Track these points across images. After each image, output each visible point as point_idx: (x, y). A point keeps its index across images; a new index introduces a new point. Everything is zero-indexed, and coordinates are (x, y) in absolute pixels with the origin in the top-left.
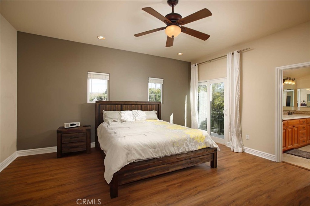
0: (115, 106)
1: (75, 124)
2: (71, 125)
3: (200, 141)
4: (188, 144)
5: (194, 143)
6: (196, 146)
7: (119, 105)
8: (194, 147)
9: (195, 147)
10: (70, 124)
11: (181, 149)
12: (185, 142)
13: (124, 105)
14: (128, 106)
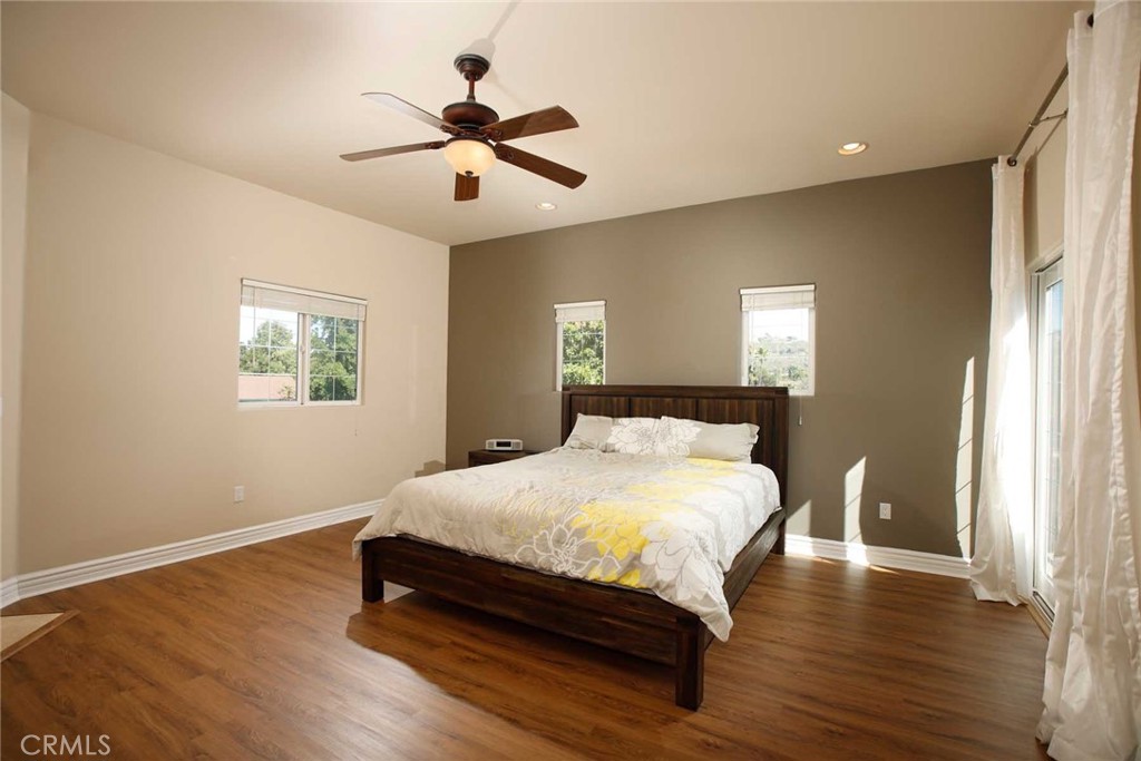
0: (612, 402)
1: (508, 444)
2: (499, 444)
3: (609, 548)
4: (550, 543)
5: (582, 547)
6: (587, 563)
7: (623, 399)
8: (574, 563)
9: (578, 566)
10: (495, 441)
11: (519, 550)
12: (541, 533)
13: (638, 399)
14: (651, 404)
